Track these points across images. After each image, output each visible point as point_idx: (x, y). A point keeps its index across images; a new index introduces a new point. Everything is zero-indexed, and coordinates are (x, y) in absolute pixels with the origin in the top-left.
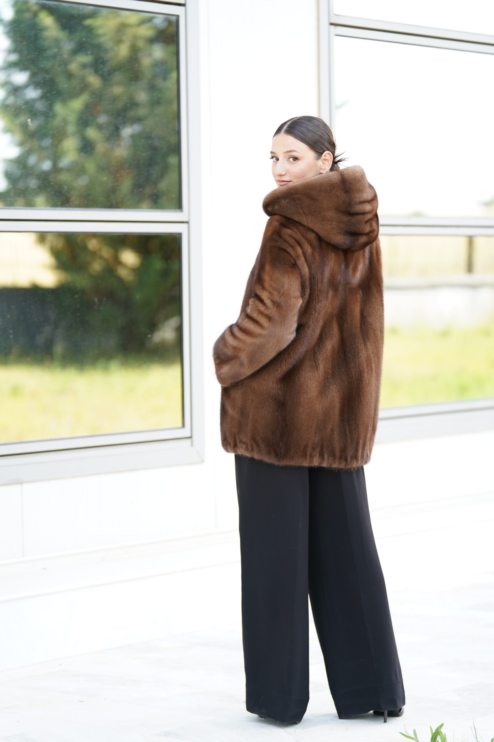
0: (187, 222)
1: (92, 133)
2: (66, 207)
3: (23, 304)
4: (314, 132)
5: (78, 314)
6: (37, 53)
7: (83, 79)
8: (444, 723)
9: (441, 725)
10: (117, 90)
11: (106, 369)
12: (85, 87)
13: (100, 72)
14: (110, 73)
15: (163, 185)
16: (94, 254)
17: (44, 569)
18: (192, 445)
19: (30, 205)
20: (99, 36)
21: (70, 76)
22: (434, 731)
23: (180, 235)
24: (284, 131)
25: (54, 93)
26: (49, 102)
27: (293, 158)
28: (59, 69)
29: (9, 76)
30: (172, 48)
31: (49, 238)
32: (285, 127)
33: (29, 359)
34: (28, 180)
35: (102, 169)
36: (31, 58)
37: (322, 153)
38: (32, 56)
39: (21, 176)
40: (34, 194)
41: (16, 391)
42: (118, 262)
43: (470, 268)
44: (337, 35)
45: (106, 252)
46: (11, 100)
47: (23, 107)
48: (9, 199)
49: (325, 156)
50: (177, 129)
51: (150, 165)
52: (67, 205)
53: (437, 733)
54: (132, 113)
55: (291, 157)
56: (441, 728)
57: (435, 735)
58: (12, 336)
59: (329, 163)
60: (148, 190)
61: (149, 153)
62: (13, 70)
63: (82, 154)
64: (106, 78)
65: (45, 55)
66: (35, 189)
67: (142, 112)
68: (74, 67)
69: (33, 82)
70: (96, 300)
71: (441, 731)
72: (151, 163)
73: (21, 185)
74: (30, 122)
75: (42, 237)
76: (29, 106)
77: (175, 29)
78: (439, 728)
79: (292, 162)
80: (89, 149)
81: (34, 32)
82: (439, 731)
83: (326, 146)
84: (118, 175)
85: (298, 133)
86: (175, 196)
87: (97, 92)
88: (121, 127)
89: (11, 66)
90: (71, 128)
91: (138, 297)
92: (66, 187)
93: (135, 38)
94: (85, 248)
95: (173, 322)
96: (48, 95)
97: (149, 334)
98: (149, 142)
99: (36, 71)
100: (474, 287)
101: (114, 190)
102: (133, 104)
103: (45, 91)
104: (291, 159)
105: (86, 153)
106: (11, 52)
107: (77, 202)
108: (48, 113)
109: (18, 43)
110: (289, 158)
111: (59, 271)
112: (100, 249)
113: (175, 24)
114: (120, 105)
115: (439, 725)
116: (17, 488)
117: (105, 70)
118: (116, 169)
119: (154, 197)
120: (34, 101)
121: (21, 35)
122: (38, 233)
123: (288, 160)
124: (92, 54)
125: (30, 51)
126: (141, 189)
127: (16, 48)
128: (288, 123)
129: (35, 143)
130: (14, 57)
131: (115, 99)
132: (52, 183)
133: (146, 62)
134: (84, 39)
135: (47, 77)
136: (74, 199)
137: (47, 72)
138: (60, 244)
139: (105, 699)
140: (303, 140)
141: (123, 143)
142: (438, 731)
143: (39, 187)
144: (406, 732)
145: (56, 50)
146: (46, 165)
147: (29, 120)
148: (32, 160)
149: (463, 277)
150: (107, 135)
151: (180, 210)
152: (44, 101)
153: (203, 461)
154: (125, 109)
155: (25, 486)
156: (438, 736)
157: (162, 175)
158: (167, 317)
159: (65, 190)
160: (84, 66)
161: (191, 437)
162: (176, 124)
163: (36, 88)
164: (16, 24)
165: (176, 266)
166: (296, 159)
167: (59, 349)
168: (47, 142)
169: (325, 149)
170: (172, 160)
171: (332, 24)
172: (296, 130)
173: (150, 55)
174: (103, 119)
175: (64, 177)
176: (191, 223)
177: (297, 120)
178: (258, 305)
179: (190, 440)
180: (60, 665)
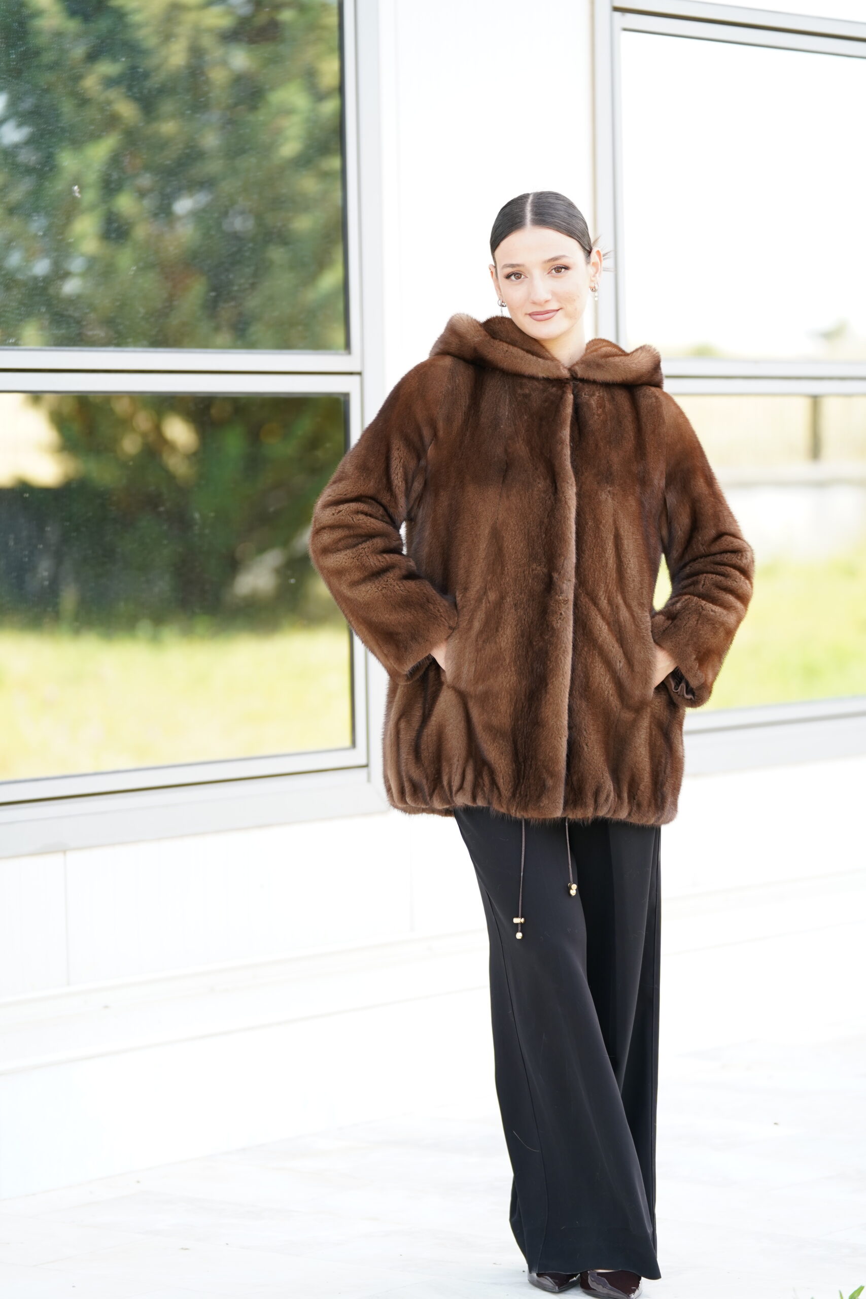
0: (359, 374)
1: (126, 203)
3: (68, 524)
9: (859, 1289)
10: (168, 127)
12: (112, 121)
17: (106, 1007)
18: (369, 780)
21: (83, 101)
23: (347, 395)
24: (532, 221)
32: (528, 215)
37: (590, 253)
43: (815, 450)
44: (625, 30)
55: (555, 269)
56: (859, 1294)
64: (146, 103)
65: (39, 62)
67: (213, 167)
68: (90, 84)
69: (14, 113)
74: (78, 190)
76: (8, 157)
80: (119, 234)
81: (18, 19)
90: (90, 196)
93: (198, 31)
96: (43, 136)
100: (821, 485)
103: (37, 128)
104: (554, 273)
105: (112, 240)
108: (44, 169)
110: (550, 271)
111: (65, 456)
116: (57, 859)
117: (145, 91)
120: (16, 146)
124: (124, 59)
131: (162, 144)
133: (218, 76)
135: (43, 101)
139: (227, 1244)
141: (180, 226)
145: (56, 54)
146: (41, 267)
149: (804, 469)
150: (154, 208)
151: (347, 353)
152: (33, 147)
155: (70, 855)
160: (108, 82)
161: (366, 766)
163: (20, 125)
166: (561, 269)
168: (38, 224)
171: (616, 9)
173: (225, 63)
176: (366, 375)
179: (364, 771)
180: (138, 1182)
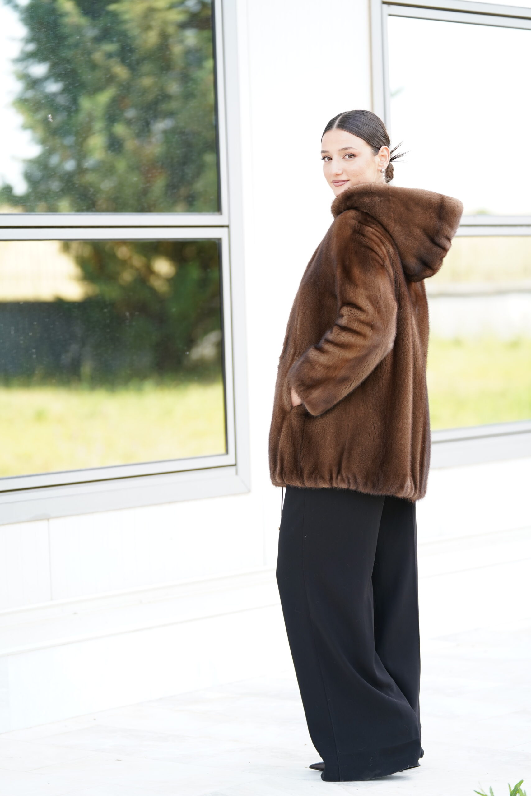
0: (228, 226)
1: (120, 129)
2: (93, 211)
3: (47, 320)
4: (369, 125)
5: (108, 330)
6: (57, 41)
7: (108, 70)
8: (523, 780)
9: (520, 782)
10: (147, 82)
11: (140, 389)
12: (111, 79)
13: (128, 61)
14: (139, 62)
15: (199, 185)
16: (124, 263)
17: (75, 613)
18: (237, 473)
19: (52, 210)
20: (125, 22)
21: (94, 66)
22: (512, 788)
23: (220, 240)
24: (337, 126)
25: (77, 85)
26: (72, 95)
27: (348, 155)
28: (82, 58)
29: (26, 67)
30: (207, 34)
31: (74, 246)
32: (337, 122)
33: (54, 381)
34: (50, 183)
35: (132, 168)
36: (50, 47)
37: (379, 149)
38: (52, 44)
39: (43, 177)
40: (56, 198)
41: (40, 416)
42: (150, 271)
44: (390, 15)
45: (138, 261)
46: (30, 94)
47: (43, 101)
48: (29, 204)
49: (382, 152)
50: (214, 122)
51: (184, 164)
52: (94, 209)
53: (516, 791)
54: (164, 107)
55: (347, 155)
56: (520, 785)
57: (514, 792)
58: (34, 356)
59: (386, 159)
60: (183, 191)
61: (184, 150)
62: (31, 61)
63: (109, 152)
64: (133, 67)
65: (66, 43)
66: (58, 192)
67: (174, 105)
68: (98, 56)
69: (54, 75)
70: (127, 314)
71: (520, 789)
72: (185, 161)
73: (42, 188)
74: (51, 117)
75: (66, 244)
76: (49, 100)
77: (209, 12)
78: (519, 785)
79: (348, 159)
80: (117, 147)
81: (53, 17)
82: (519, 788)
83: (382, 141)
84: (150, 175)
85: (352, 127)
86: (213, 197)
87: (124, 83)
88: (152, 122)
89: (28, 57)
90: (99, 125)
91: (174, 310)
92: (92, 190)
93: (165, 23)
94: (113, 256)
95: (213, 337)
96: (71, 87)
97: (187, 351)
98: (184, 137)
99: (57, 61)
101: (145, 192)
102: (166, 97)
103: (67, 83)
104: (347, 157)
105: (114, 151)
106: (29, 41)
107: (104, 206)
108: (71, 108)
109: (36, 30)
110: (345, 155)
111: (86, 283)
112: (130, 258)
113: (210, 6)
114: (150, 97)
115: (518, 782)
116: (43, 524)
117: (133, 58)
118: (147, 168)
119: (190, 199)
120: (55, 95)
121: (39, 21)
122: (62, 242)
123: (343, 158)
124: (119, 41)
125: (49, 38)
126: (175, 191)
127: (34, 36)
128: (339, 118)
129: (58, 141)
130: (31, 47)
131: (144, 91)
132: (77, 186)
133: (177, 50)
134: (109, 25)
135: (69, 67)
136: (101, 202)
137: (68, 61)
138: (87, 252)
140: (359, 134)
141: (154, 140)
142: (517, 789)
143: (62, 190)
144: (482, 790)
145: (78, 37)
146: (70, 165)
147: (50, 116)
148: (54, 160)
150: (137, 131)
151: (219, 213)
152: (66, 95)
153: (249, 491)
154: (156, 102)
155: (51, 521)
156: (517, 794)
157: (198, 174)
158: (206, 332)
159: (91, 193)
160: (110, 56)
161: (235, 465)
162: (213, 117)
163: (56, 81)
164: (33, 9)
165: (216, 275)
166: (352, 156)
167: (87, 368)
168: (69, 140)
169: (382, 144)
170: (209, 158)
171: (385, 3)
172: (350, 125)
173: (182, 41)
174: (131, 113)
175: (90, 178)
176: (232, 227)
177: (349, 114)
178: (356, 314)
179: (234, 468)
180: (95, 719)
